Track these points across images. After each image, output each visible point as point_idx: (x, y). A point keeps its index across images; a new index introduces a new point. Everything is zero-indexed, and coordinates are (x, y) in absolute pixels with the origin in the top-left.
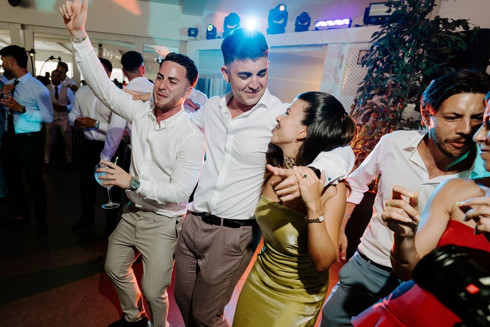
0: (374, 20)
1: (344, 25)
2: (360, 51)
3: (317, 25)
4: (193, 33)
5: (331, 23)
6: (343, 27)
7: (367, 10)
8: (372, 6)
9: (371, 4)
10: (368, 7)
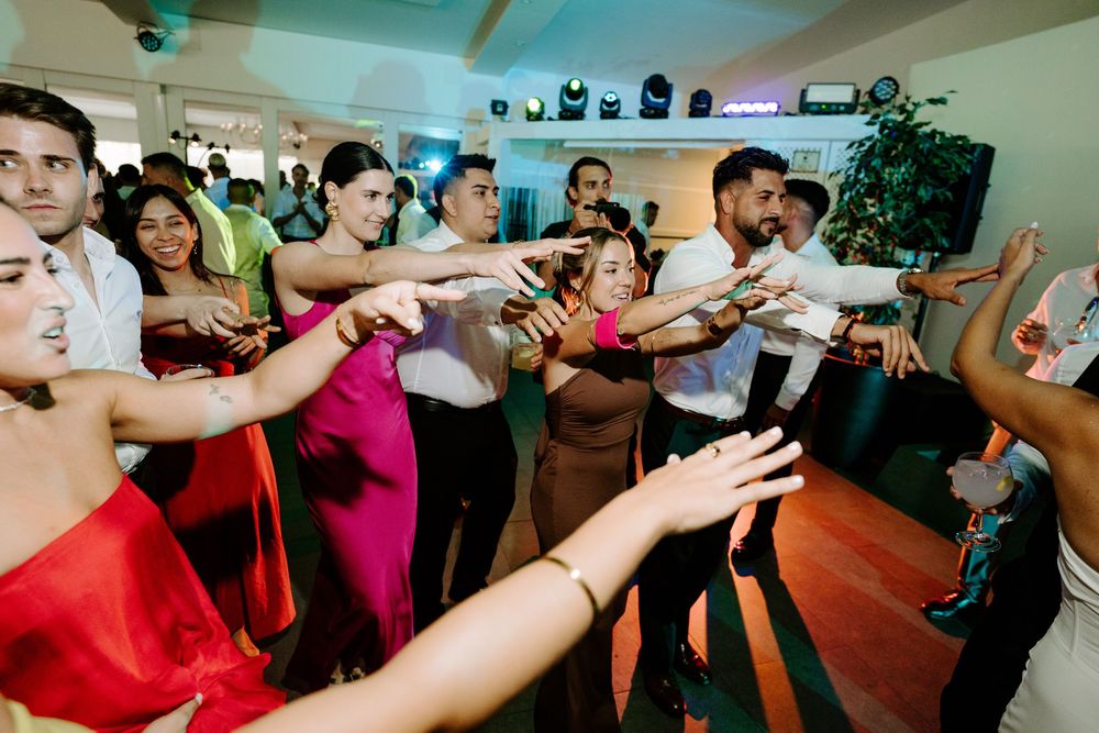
0: (814, 108)
1: (769, 112)
2: (795, 152)
3: (726, 110)
4: (500, 109)
5: (748, 108)
6: (768, 114)
7: (804, 93)
8: (811, 87)
9: (809, 84)
10: (805, 87)
